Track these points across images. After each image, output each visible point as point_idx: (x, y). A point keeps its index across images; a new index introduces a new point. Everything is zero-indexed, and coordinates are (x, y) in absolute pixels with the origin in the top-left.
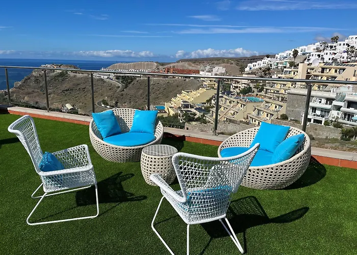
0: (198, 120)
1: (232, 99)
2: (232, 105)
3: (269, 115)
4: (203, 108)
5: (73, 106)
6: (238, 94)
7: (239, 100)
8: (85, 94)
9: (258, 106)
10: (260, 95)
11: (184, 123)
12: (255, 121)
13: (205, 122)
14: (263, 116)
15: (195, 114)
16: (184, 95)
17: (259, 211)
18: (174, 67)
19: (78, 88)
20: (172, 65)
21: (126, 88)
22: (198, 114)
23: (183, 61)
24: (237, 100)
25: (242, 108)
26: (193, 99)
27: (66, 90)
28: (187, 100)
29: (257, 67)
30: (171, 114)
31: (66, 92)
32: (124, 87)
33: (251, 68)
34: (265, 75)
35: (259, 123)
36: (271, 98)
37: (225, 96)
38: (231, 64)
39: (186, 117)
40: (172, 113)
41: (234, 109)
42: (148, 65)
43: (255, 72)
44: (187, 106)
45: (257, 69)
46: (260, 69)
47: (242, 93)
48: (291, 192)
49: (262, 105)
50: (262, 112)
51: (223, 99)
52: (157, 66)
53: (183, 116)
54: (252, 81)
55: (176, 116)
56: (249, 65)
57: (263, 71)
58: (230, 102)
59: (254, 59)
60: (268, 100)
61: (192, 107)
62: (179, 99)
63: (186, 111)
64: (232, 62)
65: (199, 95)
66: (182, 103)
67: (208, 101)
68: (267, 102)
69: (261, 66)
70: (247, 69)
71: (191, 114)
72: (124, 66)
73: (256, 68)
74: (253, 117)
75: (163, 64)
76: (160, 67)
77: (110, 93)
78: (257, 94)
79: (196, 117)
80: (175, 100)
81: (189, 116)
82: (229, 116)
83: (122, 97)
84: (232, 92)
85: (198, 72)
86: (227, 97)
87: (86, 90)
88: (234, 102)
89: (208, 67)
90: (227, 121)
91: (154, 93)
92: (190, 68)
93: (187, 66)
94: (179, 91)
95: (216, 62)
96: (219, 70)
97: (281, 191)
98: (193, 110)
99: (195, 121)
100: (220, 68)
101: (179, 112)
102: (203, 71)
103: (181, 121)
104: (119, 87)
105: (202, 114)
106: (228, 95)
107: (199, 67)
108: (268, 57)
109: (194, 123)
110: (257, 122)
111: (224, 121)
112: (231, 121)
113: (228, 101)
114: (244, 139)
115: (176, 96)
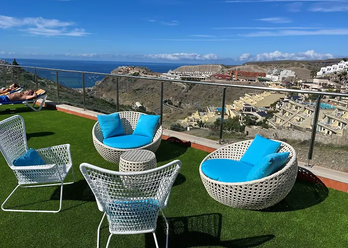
0: (259, 124)
1: (298, 104)
2: (298, 111)
3: (341, 124)
4: (266, 112)
5: (142, 104)
6: (307, 99)
7: (307, 105)
8: (153, 94)
9: (328, 113)
10: (333, 102)
11: (244, 126)
12: (324, 130)
13: (267, 127)
14: (335, 125)
15: (257, 118)
16: (247, 98)
17: (215, 230)
18: (239, 69)
19: (148, 88)
20: (237, 68)
21: (190, 89)
22: (260, 118)
23: (248, 63)
24: (305, 105)
25: (310, 115)
26: (256, 103)
27: (137, 90)
28: (250, 104)
29: (332, 71)
30: (232, 117)
31: (137, 91)
32: (189, 88)
33: (324, 72)
34: (341, 79)
35: (328, 132)
36: (344, 105)
37: (291, 101)
38: (302, 67)
39: (247, 120)
40: (233, 115)
41: (300, 115)
42: (213, 67)
43: (329, 77)
44: (248, 110)
45: (331, 74)
46: (335, 73)
47: (310, 99)
48: (266, 214)
49: (334, 113)
50: (333, 120)
51: (289, 104)
52: (222, 69)
53: (243, 120)
54: (325, 86)
55: (237, 119)
56: (322, 68)
57: (339, 76)
58: (296, 108)
59: (329, 63)
60: (340, 107)
61: (254, 110)
62: (241, 102)
63: (247, 114)
64: (303, 65)
65: (263, 98)
66: (244, 106)
67: (272, 105)
68: (340, 110)
69: (337, 70)
70: (319, 73)
71: (253, 118)
72: (190, 69)
73: (330, 72)
74: (322, 125)
75: (228, 67)
76: (225, 70)
77: (176, 94)
78: (330, 101)
79: (257, 121)
80: (237, 103)
81: (250, 120)
82: (294, 122)
83: (185, 98)
84: (300, 97)
85: (265, 75)
86: (293, 102)
87: (154, 90)
88: (300, 107)
89: (275, 71)
90: (291, 127)
91: (216, 95)
92: (256, 71)
93: (253, 69)
94: (242, 93)
95: (284, 65)
96: (288, 73)
97: (255, 212)
98: (255, 114)
99: (256, 125)
100: (288, 71)
101: (240, 115)
102: (269, 74)
103: (241, 124)
104: (184, 88)
105: (264, 118)
106: (294, 100)
107: (265, 70)
108: (345, 61)
109: (255, 127)
110: (326, 131)
111: (288, 127)
112: (296, 128)
113: (294, 107)
114: (239, 152)
115: (239, 99)
